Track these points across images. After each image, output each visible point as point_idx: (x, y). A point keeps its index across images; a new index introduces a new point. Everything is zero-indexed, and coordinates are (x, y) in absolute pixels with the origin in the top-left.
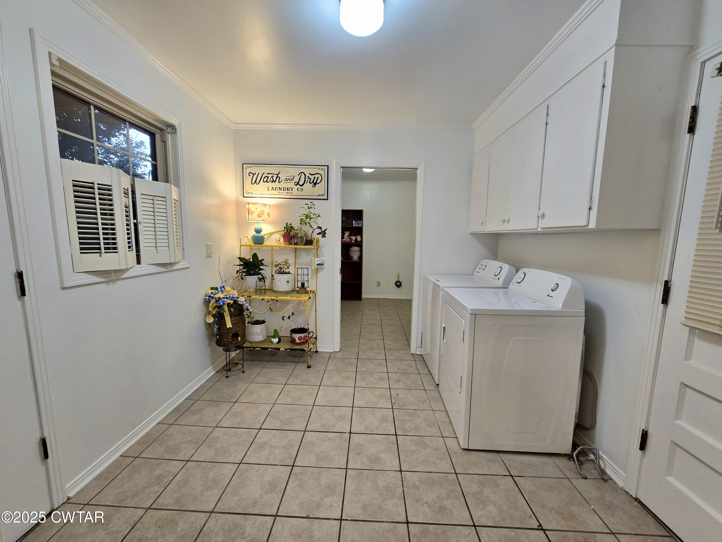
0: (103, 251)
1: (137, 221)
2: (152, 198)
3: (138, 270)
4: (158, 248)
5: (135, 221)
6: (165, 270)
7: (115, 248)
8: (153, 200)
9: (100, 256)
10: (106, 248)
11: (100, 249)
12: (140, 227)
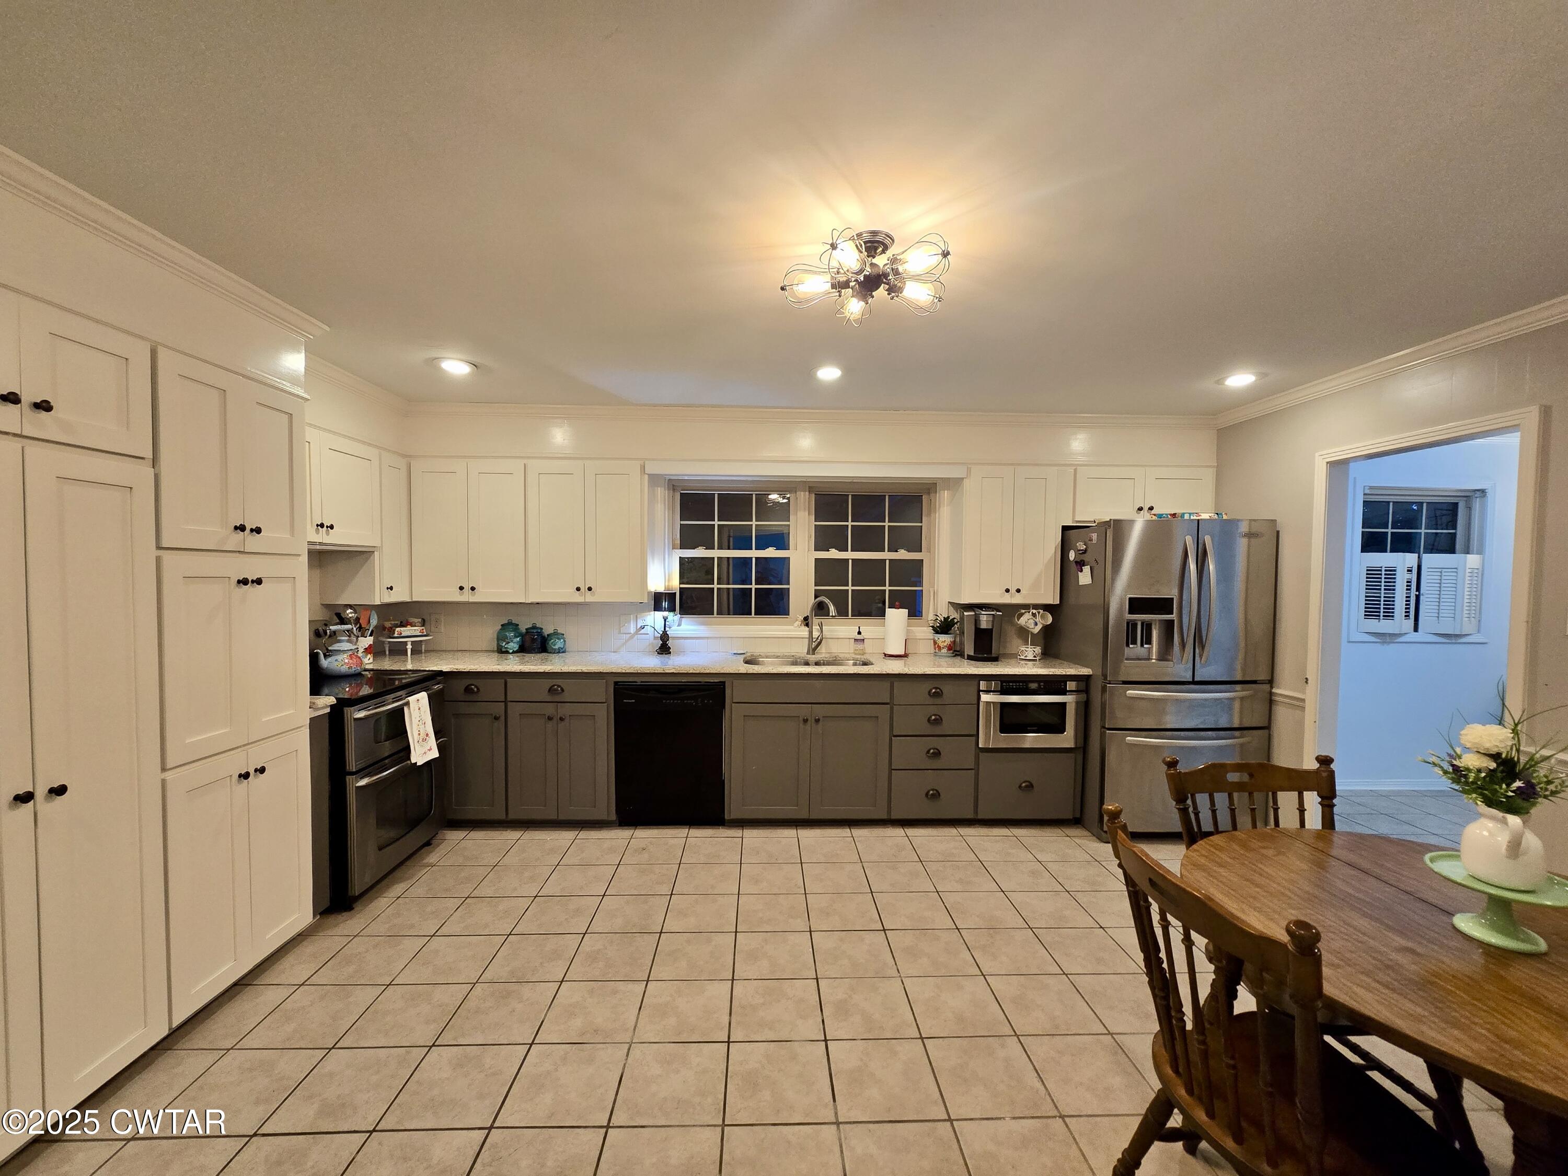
0: (1382, 617)
1: (1419, 593)
2: (1440, 570)
3: (1413, 636)
4: (1440, 618)
5: (1417, 593)
6: (1447, 641)
7: (1393, 616)
8: (1441, 572)
9: (1379, 621)
10: (1384, 616)
11: (1379, 616)
12: (1422, 597)
